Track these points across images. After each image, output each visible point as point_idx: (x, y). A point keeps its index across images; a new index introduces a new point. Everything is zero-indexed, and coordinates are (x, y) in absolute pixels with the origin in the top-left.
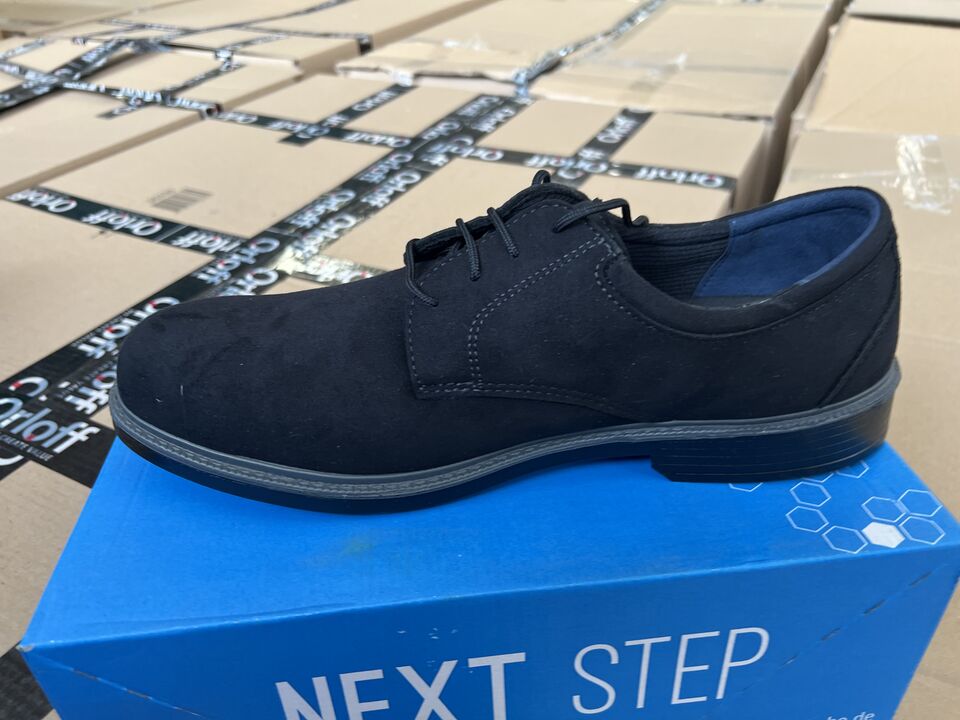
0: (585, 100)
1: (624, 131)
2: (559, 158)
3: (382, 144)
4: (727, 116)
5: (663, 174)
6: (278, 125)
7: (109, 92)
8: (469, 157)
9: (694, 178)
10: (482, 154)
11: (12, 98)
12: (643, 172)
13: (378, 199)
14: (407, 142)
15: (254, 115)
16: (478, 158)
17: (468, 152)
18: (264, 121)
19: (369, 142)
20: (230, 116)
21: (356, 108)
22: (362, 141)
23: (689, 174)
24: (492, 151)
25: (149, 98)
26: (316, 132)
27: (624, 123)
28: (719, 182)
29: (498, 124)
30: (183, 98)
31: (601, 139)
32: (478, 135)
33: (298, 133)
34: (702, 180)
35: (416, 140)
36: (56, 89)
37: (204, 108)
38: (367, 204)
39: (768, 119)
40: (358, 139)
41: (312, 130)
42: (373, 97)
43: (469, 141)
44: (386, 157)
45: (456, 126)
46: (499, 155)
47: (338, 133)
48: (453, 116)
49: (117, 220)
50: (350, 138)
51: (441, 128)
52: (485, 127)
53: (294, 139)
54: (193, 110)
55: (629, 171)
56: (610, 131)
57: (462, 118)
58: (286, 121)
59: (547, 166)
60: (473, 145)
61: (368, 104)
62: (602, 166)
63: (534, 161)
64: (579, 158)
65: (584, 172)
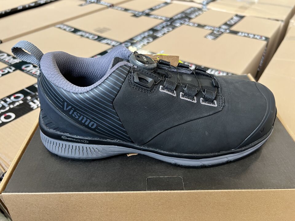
0: (224, 11)
2: (214, 27)
3: (161, 19)
4: (269, 19)
5: (246, 35)
6: (130, 12)
8: (187, 25)
9: (256, 37)
10: (191, 24)
12: (240, 34)
13: (159, 34)
14: (169, 19)
15: (123, 8)
16: (190, 25)
17: (187, 23)
18: (126, 10)
19: (157, 18)
20: (116, 8)
21: (154, 8)
22: (155, 18)
23: (254, 35)
24: (194, 23)
25: (93, 1)
26: (141, 15)
27: (236, 19)
28: (264, 38)
29: (196, 16)
30: (103, 1)
31: (228, 23)
32: (190, 19)
33: (137, 14)
34: (258, 37)
35: (171, 19)
37: (109, 5)
38: (156, 36)
39: (282, 21)
41: (141, 14)
42: (159, 5)
43: (187, 20)
44: (162, 23)
45: (184, 15)
46: (196, 25)
47: (148, 15)
48: (183, 12)
49: (85, 34)
51: (179, 16)
52: (192, 16)
53: (135, 16)
54: (105, 5)
55: (235, 33)
56: (231, 21)
57: (186, 14)
58: (133, 11)
59: (211, 29)
60: (189, 22)
61: (157, 7)
62: (228, 31)
63: (207, 28)
64: (220, 28)
65: (221, 32)
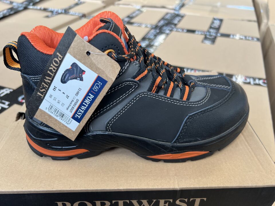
1: (218, 24)
2: (204, 32)
3: (146, 27)
7: (45, 10)
8: (177, 31)
10: (179, 30)
11: (11, 11)
17: (175, 30)
21: (131, 16)
23: (246, 37)
25: (60, 11)
28: (255, 39)
30: (72, 11)
31: (213, 26)
35: (156, 26)
36: (26, 8)
37: (81, 15)
40: (138, 25)
42: (134, 13)
43: (173, 26)
44: (150, 31)
45: (166, 22)
46: (185, 31)
47: (129, 23)
48: (163, 19)
50: (135, 25)
51: (162, 22)
54: (77, 16)
55: (227, 36)
56: (214, 24)
57: (166, 19)
59: (202, 34)
60: (175, 27)
61: (134, 15)
62: (219, 35)
63: (197, 33)
64: (210, 32)
65: (214, 36)
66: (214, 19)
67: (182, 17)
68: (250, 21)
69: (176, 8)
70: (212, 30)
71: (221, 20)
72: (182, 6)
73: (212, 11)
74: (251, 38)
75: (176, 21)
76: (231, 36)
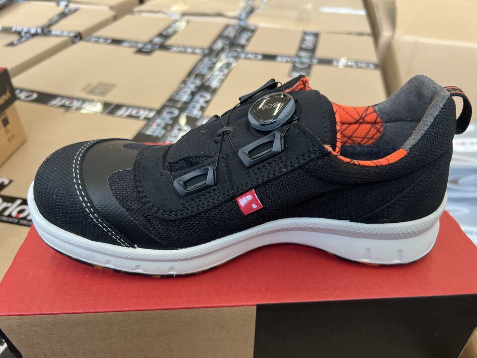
0: (277, 26)
1: (311, 42)
2: (290, 57)
3: (193, 53)
4: (350, 33)
6: (126, 44)
7: (6, 30)
8: (246, 58)
9: (360, 64)
10: (250, 56)
13: (214, 84)
14: (207, 52)
15: (109, 39)
16: (249, 59)
17: (243, 56)
18: (116, 42)
19: (185, 52)
20: (93, 39)
21: (164, 33)
22: (180, 52)
23: (357, 63)
24: (256, 54)
25: (33, 31)
26: (152, 47)
27: (309, 39)
28: (371, 66)
29: (248, 40)
30: (55, 30)
31: (304, 46)
32: (243, 47)
33: (142, 48)
34: (364, 65)
35: (211, 50)
37: (72, 34)
39: (369, 34)
40: (178, 50)
41: (149, 47)
42: (169, 26)
43: (239, 49)
44: (201, 60)
45: (227, 42)
46: (260, 57)
47: (163, 47)
48: (220, 36)
49: (70, 103)
50: (173, 50)
51: (220, 43)
52: (243, 41)
53: (140, 51)
54: (65, 36)
55: (328, 62)
56: (305, 42)
57: (227, 38)
58: (130, 42)
59: (287, 62)
60: (243, 51)
61: (170, 31)
62: (315, 61)
63: (279, 59)
64: (300, 57)
65: (307, 64)
66: (305, 33)
67: (253, 31)
68: (361, 34)
69: (240, 15)
70: (303, 54)
71: (316, 35)
72: (251, 11)
73: (300, 20)
74: (365, 65)
75: (243, 39)
76: (335, 63)
